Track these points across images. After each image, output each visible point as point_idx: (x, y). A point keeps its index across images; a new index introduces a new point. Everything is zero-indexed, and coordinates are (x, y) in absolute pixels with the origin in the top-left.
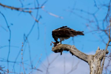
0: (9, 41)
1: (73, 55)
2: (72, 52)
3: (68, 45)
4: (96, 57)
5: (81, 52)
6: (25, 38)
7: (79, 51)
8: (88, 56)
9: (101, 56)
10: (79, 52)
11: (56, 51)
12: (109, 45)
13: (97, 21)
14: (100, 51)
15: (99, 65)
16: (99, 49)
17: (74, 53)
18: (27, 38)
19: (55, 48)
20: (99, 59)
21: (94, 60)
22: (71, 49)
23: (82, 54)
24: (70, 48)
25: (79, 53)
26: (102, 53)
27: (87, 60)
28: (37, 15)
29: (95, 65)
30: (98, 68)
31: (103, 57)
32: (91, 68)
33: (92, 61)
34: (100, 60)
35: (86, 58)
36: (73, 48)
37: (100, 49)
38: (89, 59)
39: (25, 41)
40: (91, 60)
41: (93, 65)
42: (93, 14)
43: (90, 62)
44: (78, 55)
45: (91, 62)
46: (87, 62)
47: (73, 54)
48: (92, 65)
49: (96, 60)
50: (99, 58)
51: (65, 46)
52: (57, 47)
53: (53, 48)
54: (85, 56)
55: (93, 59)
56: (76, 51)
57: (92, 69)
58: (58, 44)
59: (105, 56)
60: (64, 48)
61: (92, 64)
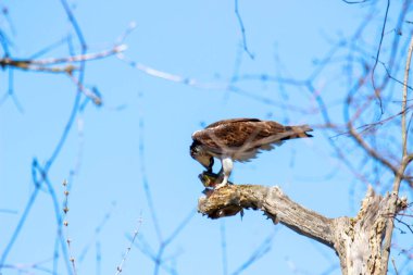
1: (275, 223)
2: (273, 211)
3: (258, 187)
4: (362, 225)
5: (305, 211)
7: (299, 207)
8: (331, 221)
9: (380, 220)
10: (298, 210)
11: (213, 214)
16: (373, 195)
17: (279, 214)
19: (211, 203)
20: (373, 232)
21: (356, 236)
22: (269, 200)
24: (265, 196)
25: (299, 215)
27: (329, 238)
30: (371, 264)
33: (348, 239)
34: (377, 233)
35: (327, 231)
36: (274, 197)
38: (337, 235)
40: (344, 236)
42: (308, 83)
43: (342, 243)
44: (293, 222)
45: (346, 243)
46: (331, 245)
49: (362, 236)
50: (375, 226)
51: (245, 192)
52: (215, 196)
53: (204, 203)
54: (322, 224)
55: (350, 232)
56: (284, 205)
57: (350, 269)
60: (242, 198)
61: (348, 252)
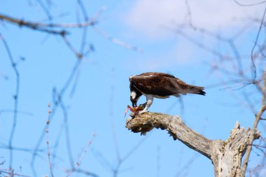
0: (16, 97)
1: (175, 139)
2: (174, 132)
3: (166, 115)
4: (230, 146)
5: (195, 134)
6: (57, 99)
7: (191, 131)
8: (210, 141)
9: (242, 144)
10: (190, 133)
11: (135, 129)
12: (261, 119)
13: (238, 57)
14: (241, 130)
15: (236, 164)
16: (239, 128)
17: (178, 134)
18: (60, 98)
19: (134, 122)
20: (237, 151)
21: (226, 153)
22: (172, 124)
23: (197, 138)
24: (170, 121)
25: (190, 136)
26: (246, 136)
27: (208, 152)
28: (83, 44)
29: (228, 164)
30: (234, 172)
31: (247, 145)
32: (217, 172)
33: (221, 154)
34: (240, 152)
35: (208, 147)
36: (176, 122)
37: (242, 128)
38: (214, 151)
39: (56, 104)
40: (218, 152)
41: (222, 164)
43: (217, 156)
44: (186, 139)
45: (219, 157)
46: (209, 157)
47: (175, 137)
48: (219, 165)
49: (230, 153)
50: (238, 147)
51: (157, 118)
52: (138, 118)
53: (130, 122)
54: (205, 143)
55: (222, 150)
56: (182, 129)
57: (220, 173)
58: (141, 112)
59: (251, 145)
60: (155, 121)
61: (220, 162)
